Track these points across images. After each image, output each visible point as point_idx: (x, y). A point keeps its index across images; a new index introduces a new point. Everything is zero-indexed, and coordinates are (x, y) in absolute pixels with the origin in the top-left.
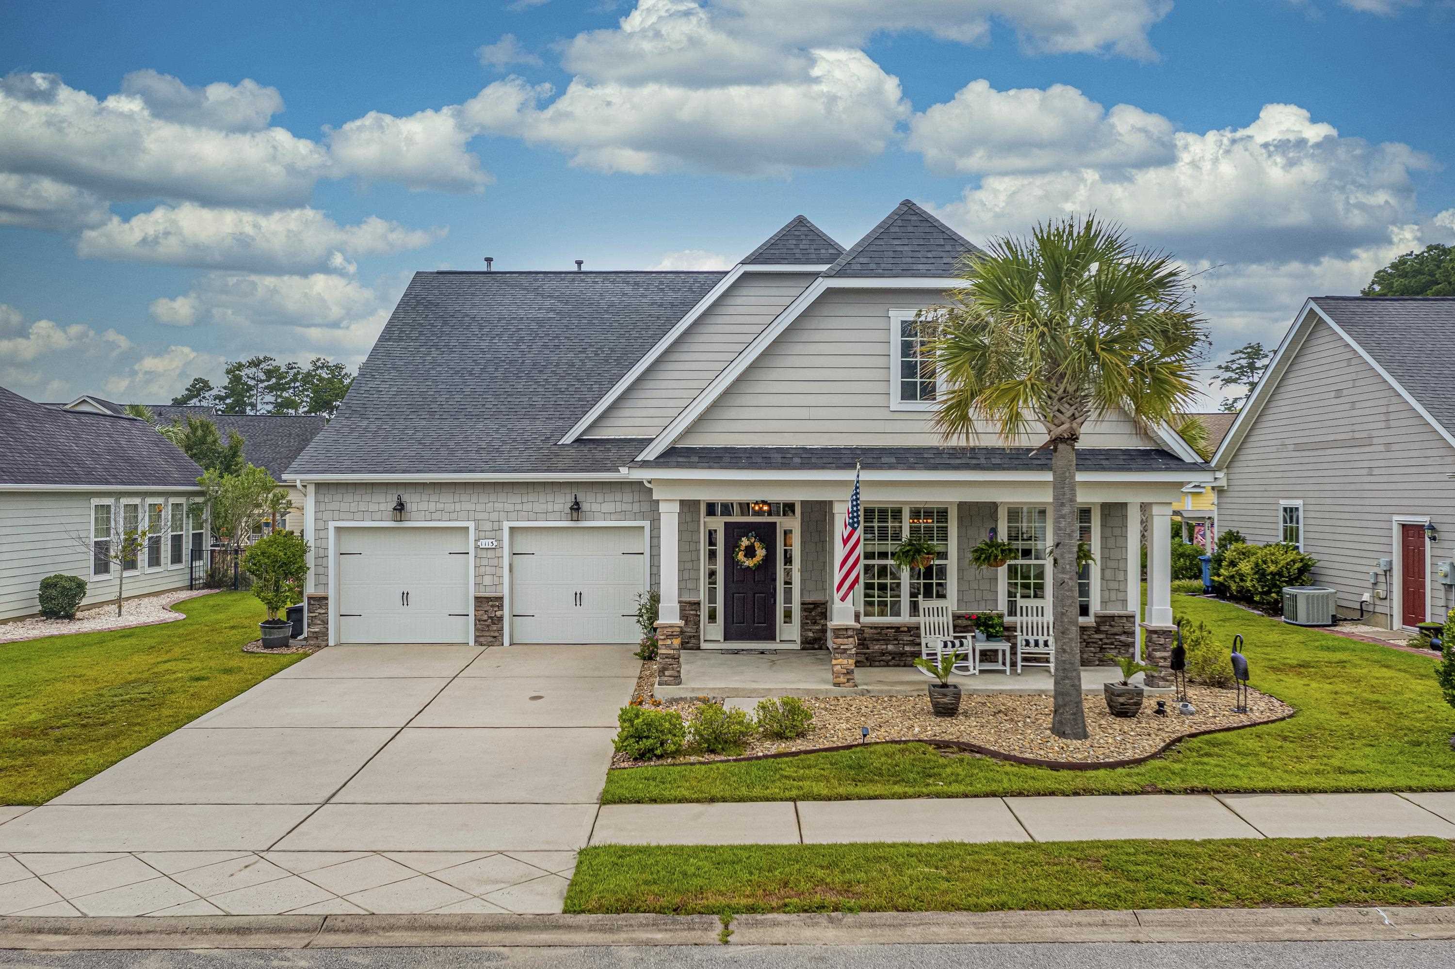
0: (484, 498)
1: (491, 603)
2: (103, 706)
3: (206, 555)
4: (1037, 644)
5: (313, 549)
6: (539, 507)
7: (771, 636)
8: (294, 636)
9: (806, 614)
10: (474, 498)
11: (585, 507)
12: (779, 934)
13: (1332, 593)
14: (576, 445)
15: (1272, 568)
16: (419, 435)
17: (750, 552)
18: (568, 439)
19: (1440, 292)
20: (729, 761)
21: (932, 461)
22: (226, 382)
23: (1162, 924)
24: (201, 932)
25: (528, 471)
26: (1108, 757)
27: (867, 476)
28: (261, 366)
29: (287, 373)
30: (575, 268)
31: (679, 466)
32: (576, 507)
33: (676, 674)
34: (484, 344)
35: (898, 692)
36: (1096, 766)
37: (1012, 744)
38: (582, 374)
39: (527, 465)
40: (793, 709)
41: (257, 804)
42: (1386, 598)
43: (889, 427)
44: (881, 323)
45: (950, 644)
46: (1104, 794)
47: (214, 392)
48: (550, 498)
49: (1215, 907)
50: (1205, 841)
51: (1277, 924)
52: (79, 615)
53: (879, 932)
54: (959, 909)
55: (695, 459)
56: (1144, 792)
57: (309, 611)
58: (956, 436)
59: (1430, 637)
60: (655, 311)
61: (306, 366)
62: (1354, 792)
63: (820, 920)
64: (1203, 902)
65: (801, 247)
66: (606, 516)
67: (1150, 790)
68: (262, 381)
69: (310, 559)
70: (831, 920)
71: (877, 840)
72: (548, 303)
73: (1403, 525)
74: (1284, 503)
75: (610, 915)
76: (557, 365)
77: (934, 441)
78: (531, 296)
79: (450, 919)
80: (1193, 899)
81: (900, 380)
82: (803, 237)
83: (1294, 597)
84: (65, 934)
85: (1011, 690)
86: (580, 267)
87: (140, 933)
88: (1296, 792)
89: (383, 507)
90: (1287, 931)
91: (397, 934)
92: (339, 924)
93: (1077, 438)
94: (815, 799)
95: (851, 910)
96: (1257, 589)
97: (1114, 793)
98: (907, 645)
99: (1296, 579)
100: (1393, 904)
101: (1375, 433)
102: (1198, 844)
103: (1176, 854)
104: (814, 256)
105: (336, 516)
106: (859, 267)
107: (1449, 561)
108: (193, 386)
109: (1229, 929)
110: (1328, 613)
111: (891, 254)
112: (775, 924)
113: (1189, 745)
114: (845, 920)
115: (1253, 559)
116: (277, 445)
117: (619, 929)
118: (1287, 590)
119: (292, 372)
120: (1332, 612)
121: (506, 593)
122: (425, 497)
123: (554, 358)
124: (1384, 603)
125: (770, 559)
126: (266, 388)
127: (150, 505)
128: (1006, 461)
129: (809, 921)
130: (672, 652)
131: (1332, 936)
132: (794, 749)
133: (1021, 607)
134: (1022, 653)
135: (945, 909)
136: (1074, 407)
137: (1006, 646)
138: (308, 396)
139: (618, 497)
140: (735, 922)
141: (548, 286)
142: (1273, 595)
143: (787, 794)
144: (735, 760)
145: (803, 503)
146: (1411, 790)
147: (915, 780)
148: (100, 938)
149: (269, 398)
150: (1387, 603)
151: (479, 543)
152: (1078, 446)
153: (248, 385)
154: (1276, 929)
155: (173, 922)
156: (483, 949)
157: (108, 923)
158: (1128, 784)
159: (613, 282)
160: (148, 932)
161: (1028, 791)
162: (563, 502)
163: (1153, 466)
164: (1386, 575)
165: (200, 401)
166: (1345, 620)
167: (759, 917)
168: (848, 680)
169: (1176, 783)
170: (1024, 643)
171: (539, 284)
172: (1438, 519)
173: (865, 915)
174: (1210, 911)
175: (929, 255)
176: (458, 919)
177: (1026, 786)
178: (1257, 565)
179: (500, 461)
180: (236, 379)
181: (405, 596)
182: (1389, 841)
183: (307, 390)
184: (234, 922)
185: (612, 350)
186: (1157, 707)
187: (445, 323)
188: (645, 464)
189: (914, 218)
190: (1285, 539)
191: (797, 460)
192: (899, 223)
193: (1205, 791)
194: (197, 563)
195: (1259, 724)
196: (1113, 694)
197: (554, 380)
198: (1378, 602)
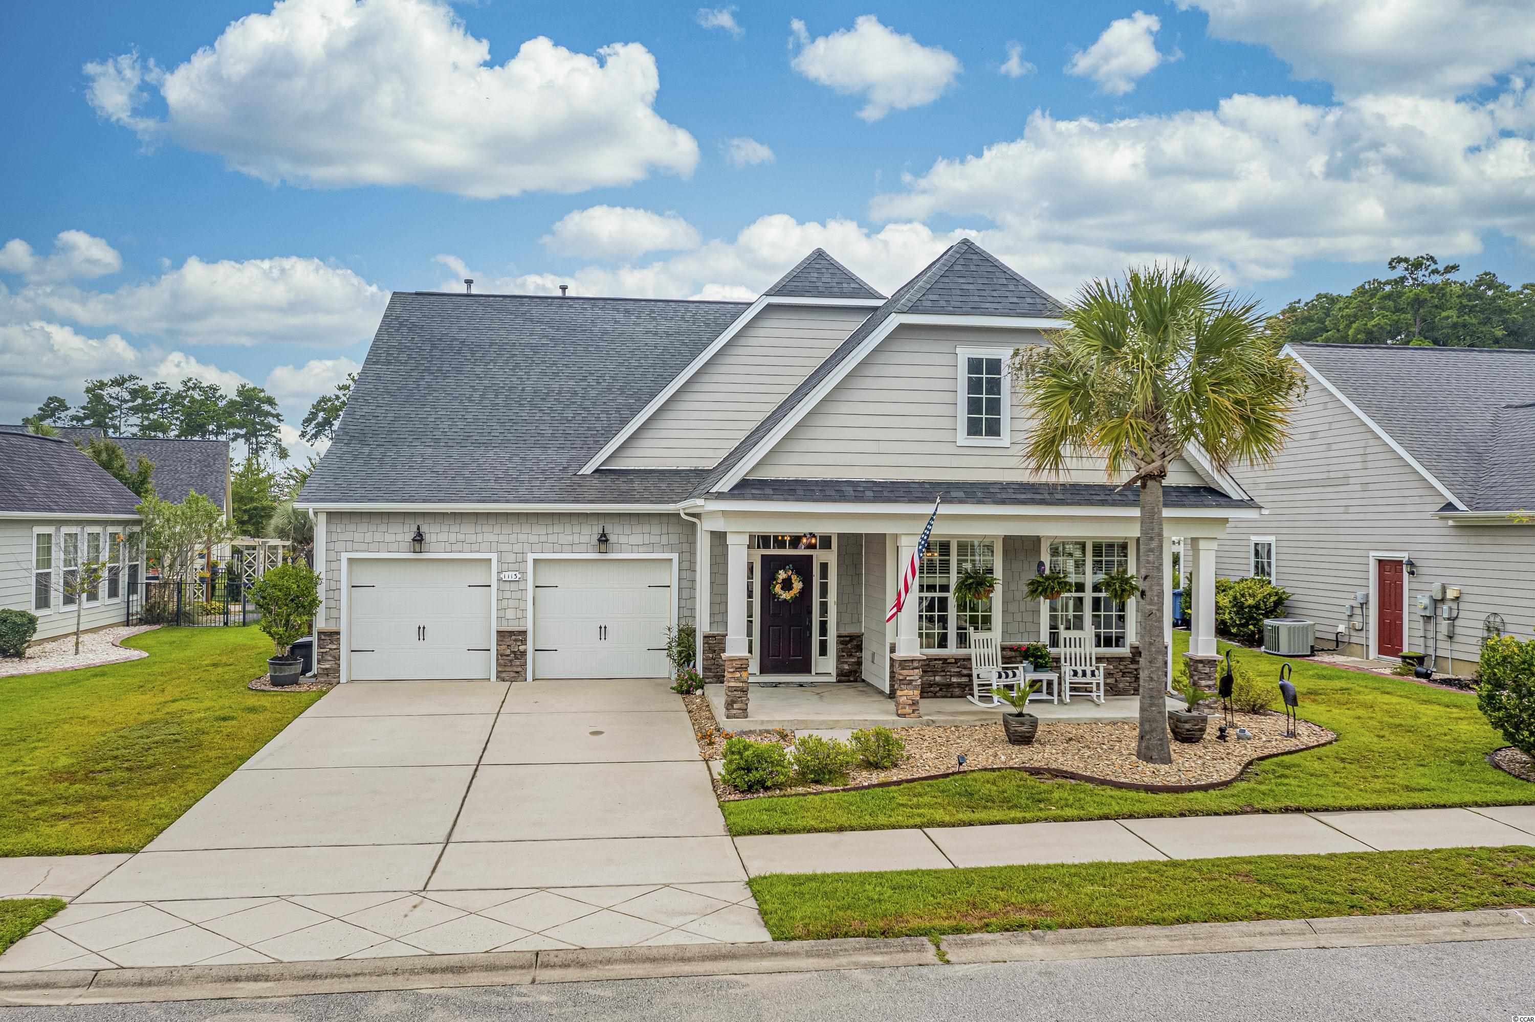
0: (507, 529)
1: (513, 637)
2: (137, 747)
3: (141, 589)
4: (1084, 674)
5: (324, 581)
6: (565, 539)
7: (806, 668)
8: (303, 673)
9: (841, 646)
10: (497, 530)
11: (612, 538)
12: (991, 952)
13: (1309, 625)
14: (596, 476)
15: (1251, 601)
16: (429, 462)
17: (787, 585)
18: (588, 469)
19: (1330, 339)
20: (837, 791)
21: (999, 496)
22: (85, 399)
23: (1334, 931)
24: (413, 972)
25: (555, 501)
26: (1199, 780)
27: (945, 509)
28: (125, 386)
29: (155, 393)
30: (559, 293)
31: (755, 498)
32: (603, 539)
33: (745, 707)
34: (478, 370)
35: (962, 721)
36: (1191, 789)
37: (1101, 770)
38: (588, 403)
39: (552, 496)
40: (885, 739)
41: (374, 845)
42: (1362, 630)
43: (955, 462)
44: (947, 359)
45: (1004, 675)
46: (1208, 815)
47: (71, 412)
48: (576, 529)
49: (1375, 914)
50: (1330, 854)
51: (1434, 927)
52: (29, 652)
53: (1083, 947)
54: (1148, 923)
55: (769, 491)
56: (1244, 812)
57: (320, 647)
58: (1046, 472)
59: (1413, 665)
60: (651, 340)
61: (176, 387)
62: (1428, 808)
63: (1023, 938)
64: (1363, 910)
65: (824, 280)
66: (633, 547)
67: (1249, 809)
68: (126, 401)
69: (321, 592)
70: (1035, 938)
71: (1032, 862)
72: (538, 329)
73: (1380, 561)
74: (1255, 539)
75: (822, 941)
76: (559, 393)
77: (1025, 477)
78: (520, 321)
79: (666, 951)
80: (1353, 908)
81: (966, 415)
82: (824, 270)
83: (1276, 629)
84: (266, 980)
85: (1069, 719)
86: (564, 292)
87: (348, 976)
88: (1378, 809)
89: (400, 537)
90: (1445, 933)
91: (617, 967)
92: (553, 960)
93: (1165, 475)
94: (939, 826)
95: (1049, 927)
96: (1235, 622)
97: (1216, 814)
98: (954, 676)
99: (1272, 612)
100: (1525, 905)
101: (1351, 474)
102: (1323, 857)
103: (1318, 868)
104: (836, 290)
105: (349, 548)
106: (929, 304)
107: (1428, 594)
108: (47, 405)
109: (1395, 934)
110: (1307, 642)
111: (959, 292)
112: (983, 944)
113: (1262, 768)
114: (1047, 937)
115: (1231, 592)
116: (177, 471)
117: (836, 953)
118: (1267, 622)
119: (160, 393)
120: (1311, 642)
121: (530, 628)
122: (445, 528)
123: (556, 386)
124: (1360, 634)
125: (806, 592)
126: (130, 409)
127: (89, 534)
128: (1069, 496)
129: (1013, 939)
130: (741, 684)
131: (1488, 936)
132: (895, 779)
133: (1065, 639)
134: (1071, 683)
135: (1135, 924)
136: (1164, 446)
137: (1054, 676)
138: (177, 419)
139: (646, 529)
140: (945, 943)
141: (536, 311)
142: (1251, 627)
143: (911, 822)
144: (844, 790)
145: (840, 536)
146: (1477, 805)
147: (1027, 806)
148: (306, 983)
149: (135, 420)
150: (1363, 633)
151: (502, 576)
152: (1165, 482)
153: (110, 406)
154: (1435, 931)
155: (380, 963)
156: (717, 978)
157: (309, 967)
158: (1227, 804)
159: (603, 308)
160: (356, 975)
161: (1138, 814)
162: (589, 533)
163: (1206, 503)
164: (1362, 608)
165: (55, 421)
166: (1323, 650)
167: (965, 937)
168: (914, 711)
169: (1269, 803)
170: (1072, 673)
171: (525, 308)
172: (1414, 555)
173: (1063, 931)
174: (1372, 917)
175: (995, 294)
176: (673, 950)
177: (1135, 809)
178: (1235, 598)
179: (523, 491)
180: (98, 398)
181: (421, 631)
182: (1491, 850)
183: (177, 412)
184: (445, 961)
185: (614, 378)
186: (1218, 734)
187: (434, 346)
188: (720, 496)
189: (974, 257)
190: (1257, 574)
191: (869, 494)
192: (962, 261)
193: (1298, 810)
194: (134, 597)
195: (1313, 747)
196: (1179, 720)
197: (559, 407)
198: (1353, 633)
